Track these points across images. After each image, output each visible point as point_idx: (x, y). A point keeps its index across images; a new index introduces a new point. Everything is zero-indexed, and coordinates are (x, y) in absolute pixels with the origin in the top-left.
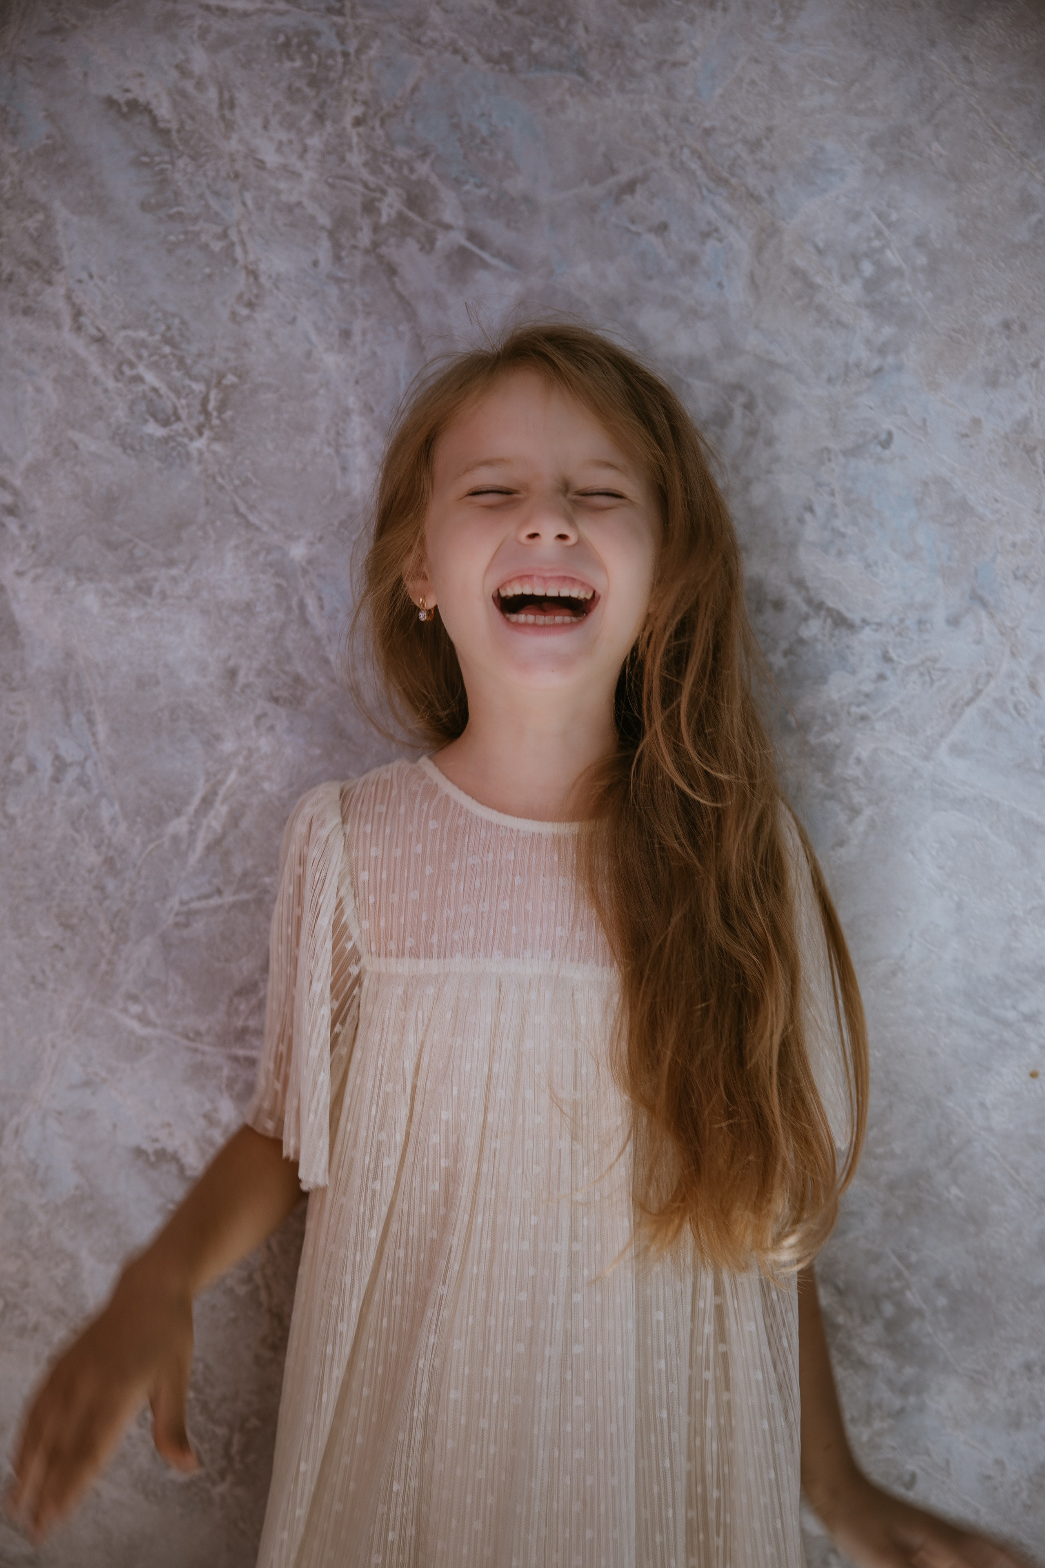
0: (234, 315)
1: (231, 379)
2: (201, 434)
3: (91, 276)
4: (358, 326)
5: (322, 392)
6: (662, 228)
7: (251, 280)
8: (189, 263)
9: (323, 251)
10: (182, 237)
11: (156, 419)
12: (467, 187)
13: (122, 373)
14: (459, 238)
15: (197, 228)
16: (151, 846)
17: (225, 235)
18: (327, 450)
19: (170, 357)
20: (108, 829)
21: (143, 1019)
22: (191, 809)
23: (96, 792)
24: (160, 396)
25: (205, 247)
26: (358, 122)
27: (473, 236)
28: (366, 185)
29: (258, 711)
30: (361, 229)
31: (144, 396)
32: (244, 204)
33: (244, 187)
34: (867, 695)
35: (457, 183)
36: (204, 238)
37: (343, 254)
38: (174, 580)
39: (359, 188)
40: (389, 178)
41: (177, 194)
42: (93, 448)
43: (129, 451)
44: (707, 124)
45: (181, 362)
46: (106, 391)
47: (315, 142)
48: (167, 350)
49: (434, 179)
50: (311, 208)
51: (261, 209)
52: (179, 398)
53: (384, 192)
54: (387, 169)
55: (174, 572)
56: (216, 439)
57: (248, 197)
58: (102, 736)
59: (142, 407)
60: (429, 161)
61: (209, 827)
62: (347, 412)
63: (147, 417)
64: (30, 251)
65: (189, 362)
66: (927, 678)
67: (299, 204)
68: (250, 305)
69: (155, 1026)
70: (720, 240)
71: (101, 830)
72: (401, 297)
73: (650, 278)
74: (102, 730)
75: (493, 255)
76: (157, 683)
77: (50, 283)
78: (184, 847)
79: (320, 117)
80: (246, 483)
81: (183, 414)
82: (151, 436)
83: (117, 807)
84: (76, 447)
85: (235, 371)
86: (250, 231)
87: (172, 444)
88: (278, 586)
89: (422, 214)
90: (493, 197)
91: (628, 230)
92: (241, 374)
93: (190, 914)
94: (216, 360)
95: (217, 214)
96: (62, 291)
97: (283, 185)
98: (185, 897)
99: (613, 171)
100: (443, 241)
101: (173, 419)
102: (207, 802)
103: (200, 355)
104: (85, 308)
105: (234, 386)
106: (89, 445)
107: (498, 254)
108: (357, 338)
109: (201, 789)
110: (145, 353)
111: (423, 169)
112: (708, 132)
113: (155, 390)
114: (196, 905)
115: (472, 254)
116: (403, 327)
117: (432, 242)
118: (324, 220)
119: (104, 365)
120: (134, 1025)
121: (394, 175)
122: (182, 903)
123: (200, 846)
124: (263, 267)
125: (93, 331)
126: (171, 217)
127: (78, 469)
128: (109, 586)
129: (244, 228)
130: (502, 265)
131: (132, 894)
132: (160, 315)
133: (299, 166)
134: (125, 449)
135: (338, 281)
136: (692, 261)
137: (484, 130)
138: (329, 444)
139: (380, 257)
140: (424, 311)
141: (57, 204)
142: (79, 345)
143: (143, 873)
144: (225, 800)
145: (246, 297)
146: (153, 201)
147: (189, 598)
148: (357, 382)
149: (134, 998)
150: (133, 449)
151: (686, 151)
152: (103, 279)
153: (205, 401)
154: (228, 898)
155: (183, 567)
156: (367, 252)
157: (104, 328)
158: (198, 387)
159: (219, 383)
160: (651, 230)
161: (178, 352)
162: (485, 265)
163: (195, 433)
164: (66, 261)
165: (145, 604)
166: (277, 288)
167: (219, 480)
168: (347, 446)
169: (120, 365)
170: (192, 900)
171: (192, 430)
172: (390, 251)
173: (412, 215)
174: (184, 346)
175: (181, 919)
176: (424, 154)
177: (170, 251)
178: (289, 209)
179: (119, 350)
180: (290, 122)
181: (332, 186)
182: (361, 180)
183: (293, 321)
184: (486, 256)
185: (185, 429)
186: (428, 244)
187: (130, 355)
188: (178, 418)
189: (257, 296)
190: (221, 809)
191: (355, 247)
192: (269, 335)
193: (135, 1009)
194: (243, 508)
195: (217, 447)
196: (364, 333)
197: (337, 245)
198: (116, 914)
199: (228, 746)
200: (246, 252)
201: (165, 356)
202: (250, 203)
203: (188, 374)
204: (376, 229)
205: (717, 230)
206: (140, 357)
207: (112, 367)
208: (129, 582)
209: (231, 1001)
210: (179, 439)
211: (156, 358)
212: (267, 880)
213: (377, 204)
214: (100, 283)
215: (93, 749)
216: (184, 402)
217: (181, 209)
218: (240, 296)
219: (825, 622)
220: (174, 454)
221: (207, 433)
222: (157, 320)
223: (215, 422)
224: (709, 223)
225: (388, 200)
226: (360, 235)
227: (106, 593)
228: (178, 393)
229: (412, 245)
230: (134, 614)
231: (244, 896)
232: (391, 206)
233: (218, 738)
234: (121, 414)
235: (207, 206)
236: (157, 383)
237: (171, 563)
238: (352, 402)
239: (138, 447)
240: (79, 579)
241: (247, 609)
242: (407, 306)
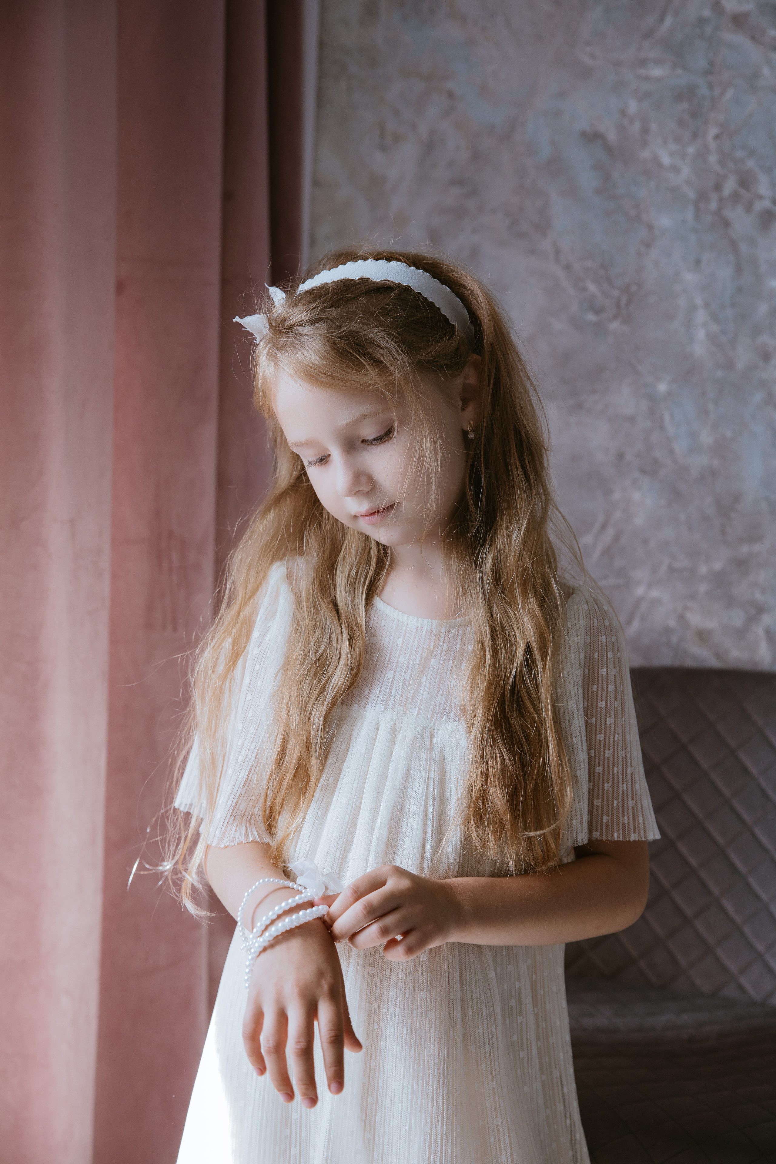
0: (638, 252)
1: (634, 288)
2: (616, 320)
3: (567, 231)
4: (705, 257)
5: (682, 295)
7: (650, 231)
8: (617, 223)
9: (690, 214)
10: (615, 208)
11: (593, 312)
13: (578, 285)
14: (768, 204)
15: (623, 202)
17: (637, 206)
18: (683, 329)
19: (604, 276)
22: (595, 530)
24: (596, 298)
25: (626, 213)
26: (717, 137)
28: (717, 174)
29: (634, 477)
30: (712, 200)
31: (588, 298)
32: (649, 188)
33: (650, 178)
35: (770, 170)
36: (626, 209)
37: (701, 215)
38: (596, 402)
39: (713, 175)
40: (730, 169)
41: (614, 183)
42: (559, 327)
43: (579, 330)
45: (609, 279)
46: (569, 295)
47: (691, 150)
48: (602, 272)
49: (756, 169)
50: (686, 189)
51: (658, 190)
52: (606, 298)
53: (727, 178)
54: (730, 164)
55: (596, 397)
56: (624, 322)
57: (652, 184)
59: (586, 305)
60: (754, 159)
61: (604, 540)
62: (696, 307)
63: (589, 310)
64: (537, 219)
65: (613, 278)
67: (679, 187)
68: (648, 246)
72: (731, 239)
76: (583, 459)
77: (545, 236)
78: (589, 551)
79: (695, 135)
80: (638, 347)
81: (607, 308)
82: (589, 320)
84: (552, 327)
85: (636, 284)
86: (651, 203)
87: (600, 325)
88: (650, 407)
89: (748, 190)
92: (641, 285)
94: (627, 277)
95: (634, 194)
96: (551, 240)
97: (671, 176)
100: (758, 206)
101: (602, 311)
102: (604, 526)
103: (619, 274)
104: (562, 249)
105: (635, 292)
106: (557, 325)
108: (704, 264)
109: (601, 519)
110: (590, 273)
111: (751, 164)
113: (594, 294)
116: (731, 257)
117: (752, 207)
118: (692, 195)
119: (569, 281)
121: (733, 167)
123: (598, 552)
124: (657, 224)
125: (564, 262)
126: (610, 197)
127: (552, 338)
129: (648, 201)
133: (681, 164)
134: (576, 328)
135: (697, 231)
138: (684, 326)
139: (721, 217)
140: (744, 248)
141: (552, 192)
142: (557, 270)
144: (613, 527)
145: (646, 241)
146: (601, 188)
147: (602, 412)
148: (703, 289)
150: (581, 328)
153: (619, 300)
155: (600, 394)
156: (714, 213)
157: (571, 261)
158: (616, 293)
159: (628, 290)
161: (608, 274)
163: (613, 319)
164: (555, 223)
165: (579, 415)
166: (663, 236)
167: (623, 346)
168: (695, 327)
169: (577, 281)
171: (611, 318)
172: (728, 213)
173: (742, 191)
174: (611, 270)
176: (752, 155)
177: (608, 216)
178: (673, 190)
179: (577, 273)
180: (678, 140)
181: (698, 175)
182: (715, 171)
183: (670, 254)
185: (608, 317)
186: (749, 208)
187: (583, 275)
188: (604, 311)
189: (652, 241)
190: (610, 532)
191: (708, 211)
192: (656, 263)
194: (634, 362)
195: (624, 327)
196: (709, 261)
197: (698, 210)
199: (617, 496)
200: (648, 216)
201: (601, 276)
202: (652, 187)
203: (612, 285)
204: (721, 200)
206: (588, 276)
207: (573, 282)
208: (573, 402)
210: (604, 322)
211: (596, 276)
212: (632, 573)
213: (722, 185)
214: (571, 235)
216: (608, 301)
217: (616, 192)
218: (643, 241)
220: (601, 331)
221: (619, 319)
222: (598, 255)
223: (624, 312)
225: (729, 182)
226: (711, 204)
228: (606, 296)
229: (740, 209)
230: (573, 420)
231: (619, 581)
232: (730, 186)
233: (612, 491)
234: (575, 308)
235: (629, 190)
236: (595, 291)
237: (595, 392)
238: (699, 301)
239: (583, 327)
241: (632, 420)
242: (734, 245)
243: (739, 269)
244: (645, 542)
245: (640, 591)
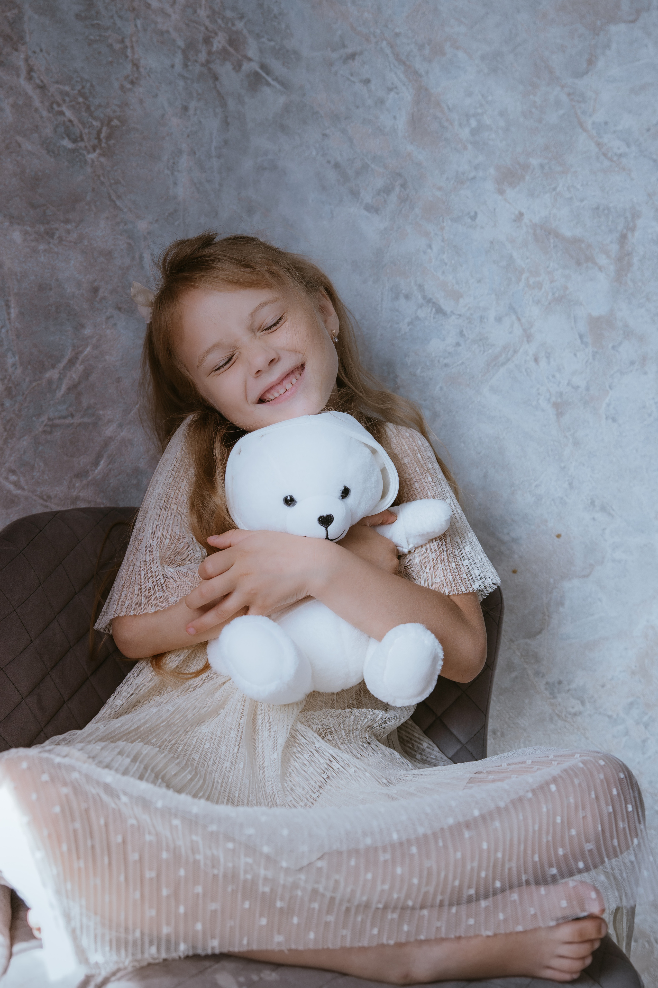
0: (122, 87)
1: (115, 122)
2: (94, 150)
3: (41, 50)
4: (193, 104)
5: (167, 138)
6: (367, 81)
7: (135, 69)
8: (100, 53)
9: (178, 59)
10: (97, 38)
11: (69, 138)
12: (263, 40)
13: (52, 108)
14: (255, 66)
15: (107, 34)
16: (34, 384)
17: (122, 41)
18: (167, 172)
19: (82, 104)
20: (10, 370)
21: (16, 484)
22: (61, 365)
23: (6, 347)
24: (73, 125)
25: (110, 46)
27: (263, 67)
28: (206, 28)
29: (108, 314)
30: (201, 52)
31: (64, 123)
32: (136, 26)
33: (137, 17)
34: (449, 353)
35: (258, 36)
36: (110, 41)
37: (189, 64)
38: (68, 231)
39: (203, 29)
40: (220, 27)
41: (98, 13)
42: (30, 148)
43: (51, 154)
44: (397, 30)
45: (88, 108)
46: (42, 117)
48: (81, 100)
49: (245, 32)
50: (174, 34)
51: (145, 30)
52: (84, 128)
53: (216, 34)
54: (220, 21)
55: (69, 226)
56: (102, 155)
57: (139, 22)
58: (13, 315)
59: (61, 130)
60: (243, 22)
61: (71, 377)
62: (181, 152)
63: (64, 136)
64: (8, 30)
65: (93, 108)
66: (482, 349)
67: (167, 32)
68: (132, 82)
69: (24, 489)
70: (398, 94)
71: (6, 371)
72: (219, 93)
73: (358, 107)
74: (14, 312)
75: (273, 80)
76: (51, 289)
77: (16, 50)
78: (54, 386)
80: (117, 182)
81: (86, 138)
82: (64, 146)
83: (17, 358)
84: (20, 146)
85: (118, 118)
86: (137, 41)
87: (76, 154)
88: (129, 244)
89: (236, 50)
90: (277, 47)
91: (349, 79)
92: (123, 121)
93: (53, 426)
94: (109, 110)
95: (119, 29)
96: (23, 56)
97: (159, 20)
98: (51, 415)
99: (344, 46)
100: (246, 67)
101: (79, 139)
102: (72, 362)
103: (100, 106)
104: (35, 68)
105: (117, 126)
106: (27, 146)
107: (276, 79)
108: (191, 112)
109: (69, 354)
110: (67, 99)
111: (240, 25)
112: (397, 35)
113: (70, 121)
114: (57, 422)
115: (261, 76)
116: (219, 110)
117: (240, 66)
118: (181, 43)
119: (42, 102)
120: (11, 487)
121: (223, 26)
122: (49, 419)
123: (64, 388)
124: (142, 62)
125: (38, 81)
126: (93, 26)
127: (19, 158)
128: (28, 229)
129: (134, 39)
130: (278, 86)
131: (20, 410)
132: (79, 79)
133: (169, 10)
134: (48, 152)
135: (185, 78)
136: (381, 101)
137: (276, 11)
138: (168, 168)
139: (210, 69)
140: (231, 103)
141: (26, 7)
142: (29, 88)
143: (28, 399)
144: (83, 362)
145: (130, 78)
146: (83, 15)
147: (75, 243)
148: (188, 136)
149: (13, 472)
150: (53, 152)
151: (385, 43)
152: (48, 53)
153: (99, 132)
154: (77, 420)
155: (74, 224)
156: (203, 65)
157: (45, 81)
158: (96, 124)
159: (109, 123)
160: (361, 81)
161: (87, 102)
162: (268, 84)
163: (91, 150)
164: (27, 39)
165: (49, 243)
166: (149, 76)
167: (102, 178)
168: (178, 171)
169: (52, 104)
170: (55, 419)
171: (90, 148)
172: (216, 67)
173: (231, 50)
174: (91, 99)
175: (48, 429)
176: (241, 18)
177: (90, 45)
178: (162, 33)
179: (52, 95)
181: (187, 25)
182: (204, 25)
183: (156, 96)
184: (269, 79)
185: (86, 147)
186: (238, 67)
187: (59, 99)
188: (82, 140)
189: (137, 79)
190: (79, 368)
191: (196, 61)
192: (141, 101)
193: (13, 478)
194: (114, 197)
195: (102, 159)
196: (196, 110)
197: (186, 58)
198: (8, 421)
199: (88, 331)
200: (133, 53)
201: (79, 103)
202: (139, 26)
203: (91, 115)
204: (209, 53)
205: (396, 88)
206: (64, 101)
207: (47, 104)
208: (42, 229)
209: (71, 480)
210: (81, 151)
211: (74, 103)
212: (101, 412)
213: (211, 39)
214: (46, 55)
215: (7, 322)
216: (86, 131)
217: (99, 22)
218: (127, 77)
219: (432, 310)
220: (77, 159)
221: (98, 151)
222: (77, 82)
223: (104, 145)
224: (393, 83)
225: (218, 38)
226: (200, 55)
227: (26, 233)
228: (84, 125)
229: (228, 66)
230: (41, 247)
231: (87, 420)
232: (219, 42)
233: (83, 326)
234: (48, 131)
235: (114, 23)
236: (72, 117)
237: (67, 221)
238: (184, 146)
239: (56, 152)
240: (11, 223)
241: (108, 255)
242: (222, 99)
243: (226, 123)
244: (119, 380)
245: (109, 431)
